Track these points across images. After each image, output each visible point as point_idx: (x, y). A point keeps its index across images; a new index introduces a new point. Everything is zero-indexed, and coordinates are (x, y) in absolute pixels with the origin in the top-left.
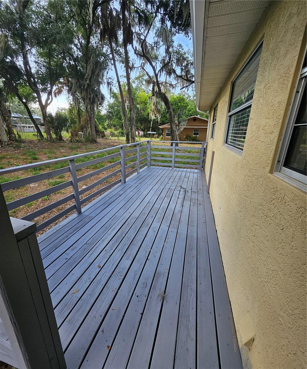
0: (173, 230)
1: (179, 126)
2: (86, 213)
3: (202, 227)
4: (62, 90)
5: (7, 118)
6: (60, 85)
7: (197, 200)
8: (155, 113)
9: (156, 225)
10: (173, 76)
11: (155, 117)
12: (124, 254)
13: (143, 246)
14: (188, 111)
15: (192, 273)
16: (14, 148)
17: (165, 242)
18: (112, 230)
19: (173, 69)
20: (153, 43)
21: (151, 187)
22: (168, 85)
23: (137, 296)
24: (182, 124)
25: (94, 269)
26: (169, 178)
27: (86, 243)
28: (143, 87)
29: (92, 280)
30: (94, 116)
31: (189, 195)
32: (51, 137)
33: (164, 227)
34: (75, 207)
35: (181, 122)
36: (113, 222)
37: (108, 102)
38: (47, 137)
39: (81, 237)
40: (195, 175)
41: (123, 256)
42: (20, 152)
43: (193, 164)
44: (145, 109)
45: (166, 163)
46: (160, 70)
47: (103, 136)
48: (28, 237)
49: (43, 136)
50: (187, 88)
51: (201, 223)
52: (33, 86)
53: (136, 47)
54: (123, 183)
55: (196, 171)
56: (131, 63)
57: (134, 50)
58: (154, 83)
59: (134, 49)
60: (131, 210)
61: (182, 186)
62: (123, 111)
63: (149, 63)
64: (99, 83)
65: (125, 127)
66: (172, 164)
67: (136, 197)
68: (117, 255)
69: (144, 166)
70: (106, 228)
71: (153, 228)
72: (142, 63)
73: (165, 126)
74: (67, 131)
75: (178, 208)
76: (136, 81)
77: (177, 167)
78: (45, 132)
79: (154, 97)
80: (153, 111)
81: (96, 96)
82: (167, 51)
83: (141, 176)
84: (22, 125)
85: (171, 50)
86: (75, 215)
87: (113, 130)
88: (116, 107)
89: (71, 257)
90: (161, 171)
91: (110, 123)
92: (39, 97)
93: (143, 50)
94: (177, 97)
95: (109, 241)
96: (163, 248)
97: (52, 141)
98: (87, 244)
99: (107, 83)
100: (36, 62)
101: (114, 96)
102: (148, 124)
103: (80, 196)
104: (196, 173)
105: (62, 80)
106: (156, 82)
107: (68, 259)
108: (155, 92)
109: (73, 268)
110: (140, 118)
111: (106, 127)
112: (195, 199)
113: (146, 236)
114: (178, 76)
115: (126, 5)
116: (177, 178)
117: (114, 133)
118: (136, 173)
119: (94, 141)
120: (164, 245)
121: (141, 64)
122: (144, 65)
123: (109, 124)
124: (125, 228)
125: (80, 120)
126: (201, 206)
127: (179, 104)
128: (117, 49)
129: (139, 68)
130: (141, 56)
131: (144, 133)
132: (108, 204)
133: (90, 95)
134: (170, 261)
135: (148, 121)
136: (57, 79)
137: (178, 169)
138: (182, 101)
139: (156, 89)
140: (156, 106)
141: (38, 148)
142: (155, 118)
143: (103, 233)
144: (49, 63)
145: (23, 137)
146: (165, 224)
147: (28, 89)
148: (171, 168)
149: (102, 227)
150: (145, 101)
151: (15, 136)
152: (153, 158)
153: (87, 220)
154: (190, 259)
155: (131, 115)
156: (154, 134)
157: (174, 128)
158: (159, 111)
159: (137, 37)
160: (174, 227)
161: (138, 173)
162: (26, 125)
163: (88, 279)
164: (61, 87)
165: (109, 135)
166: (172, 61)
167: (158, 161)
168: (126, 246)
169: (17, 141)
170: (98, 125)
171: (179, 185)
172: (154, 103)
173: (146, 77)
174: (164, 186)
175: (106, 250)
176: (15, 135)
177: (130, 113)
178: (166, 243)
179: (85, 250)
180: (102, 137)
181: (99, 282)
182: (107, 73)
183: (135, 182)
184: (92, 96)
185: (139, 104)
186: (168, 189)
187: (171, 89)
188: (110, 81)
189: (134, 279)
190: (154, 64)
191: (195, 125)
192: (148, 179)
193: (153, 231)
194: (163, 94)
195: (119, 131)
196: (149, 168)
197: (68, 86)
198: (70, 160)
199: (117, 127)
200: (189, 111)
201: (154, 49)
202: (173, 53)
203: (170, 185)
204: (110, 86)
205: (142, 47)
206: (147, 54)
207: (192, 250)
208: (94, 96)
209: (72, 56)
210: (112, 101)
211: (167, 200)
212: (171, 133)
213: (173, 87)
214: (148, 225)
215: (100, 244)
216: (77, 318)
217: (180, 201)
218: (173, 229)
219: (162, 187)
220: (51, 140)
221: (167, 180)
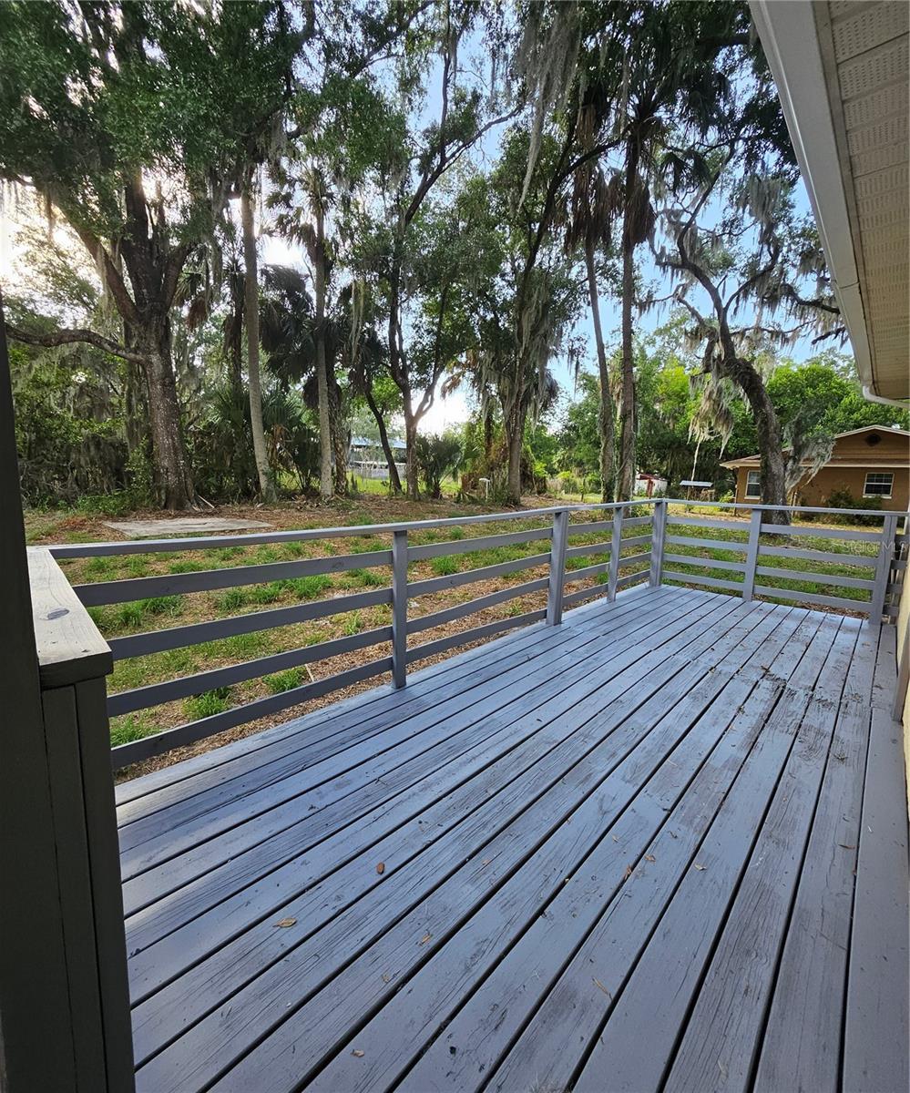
0: (682, 833)
1: (796, 461)
2: (417, 691)
3: (832, 864)
4: (460, 381)
5: (340, 446)
6: (456, 371)
7: (828, 740)
8: (710, 423)
9: (617, 789)
10: (785, 305)
11: (711, 434)
12: (470, 857)
13: (543, 856)
14: (844, 411)
15: (723, 1076)
16: (338, 510)
17: (632, 869)
18: (465, 762)
19: (785, 285)
20: (719, 227)
21: (641, 650)
22: (767, 335)
23: (453, 1050)
24: (814, 454)
25: (362, 872)
26: (723, 632)
27: (377, 780)
28: (680, 353)
29: (343, 906)
30: (522, 437)
31: (792, 707)
32: (416, 489)
33: (650, 807)
34: (389, 664)
35: (805, 446)
36: (476, 738)
37: (570, 400)
38: (408, 488)
39: (374, 757)
40: (845, 639)
41: (464, 863)
42: (345, 519)
43: (849, 593)
44: (678, 414)
45: (723, 582)
46: (738, 293)
47: (542, 490)
48: (78, 685)
49: (400, 486)
50: (840, 334)
51: (830, 844)
52: (399, 375)
53: (663, 249)
54: (552, 622)
55: (851, 621)
56: (646, 292)
57: (657, 256)
58: (712, 334)
59: (654, 252)
60: (546, 714)
61: (772, 671)
62: (602, 420)
63: (700, 284)
64: (545, 354)
65: (604, 465)
66: (747, 585)
67: (579, 674)
68: (446, 855)
69: (634, 582)
70: (451, 747)
71: (604, 796)
72: (678, 287)
73: (744, 462)
74: (455, 475)
75: (731, 748)
76: (658, 339)
77: (766, 598)
78: (406, 476)
79: (709, 376)
80: (706, 418)
81: (536, 386)
82: (767, 237)
83: (620, 611)
84: (368, 462)
85: (781, 230)
86: (388, 688)
87: (573, 475)
88: (590, 414)
89: (327, 806)
90: (696, 604)
91: (569, 457)
92: (407, 398)
93: (682, 252)
94: (802, 371)
95: (440, 794)
96: (618, 890)
97: (417, 498)
98: (379, 783)
99: (570, 351)
100: (415, 326)
101: (588, 383)
102: (686, 458)
103: (408, 637)
104: (851, 630)
105: (463, 359)
106: (719, 330)
107: (317, 810)
108: (714, 360)
109: (314, 842)
110: (660, 440)
111: (556, 467)
112: (819, 733)
113: (566, 818)
114: (803, 305)
115: (639, 149)
116: (759, 635)
117: (575, 484)
118: (604, 600)
119: (513, 503)
120: (624, 881)
121: (677, 290)
122: (685, 290)
123: (564, 459)
124: (508, 767)
125: (488, 450)
126: (842, 768)
127: (809, 391)
128: (610, 263)
129: (669, 301)
130: (675, 266)
131: (669, 484)
132: (484, 677)
133: (520, 385)
134: (632, 960)
135: (686, 449)
136: (450, 357)
137: (768, 606)
138: (820, 382)
139: (718, 350)
140: (717, 403)
141: (383, 513)
142: (708, 437)
143: (436, 762)
144: (440, 325)
145: (361, 488)
146: (657, 798)
147: (390, 385)
148: (739, 600)
149: (439, 743)
150: (683, 390)
151: (347, 485)
152: (670, 557)
153: (410, 709)
154: (728, 996)
155: (627, 430)
156: (699, 489)
157: (776, 468)
158: (725, 416)
159: (670, 222)
160: (691, 822)
161: (611, 600)
162: (375, 463)
163: (334, 896)
164: (459, 375)
165: (559, 488)
166: (785, 261)
167: (699, 570)
168: (485, 832)
169: (347, 495)
170: (533, 461)
171: (755, 664)
172: (711, 393)
173: (691, 325)
174: (694, 655)
175: (420, 822)
176: (347, 482)
177: (623, 426)
178: (637, 877)
179: (370, 798)
180: (539, 493)
181: (356, 926)
182: (573, 326)
183: (593, 625)
184: (524, 387)
185: (661, 401)
186: (705, 668)
187: (778, 346)
188: (576, 345)
189: (468, 969)
190: (715, 282)
191: (869, 457)
192: (640, 623)
193: (601, 808)
194: (741, 362)
195: (589, 478)
196: (655, 589)
197: (474, 370)
198: (396, 533)
199: (586, 467)
200: (852, 412)
201: (722, 241)
202: (792, 238)
203: (716, 656)
204: (575, 358)
205: (680, 244)
206: (695, 257)
207: (748, 953)
208: (529, 386)
209: (493, 300)
210: (580, 397)
211: (689, 708)
212: (766, 486)
213: (786, 340)
214: (587, 779)
215: (414, 794)
216: (248, 1020)
217: (744, 726)
218: (684, 828)
219: (682, 658)
220: (415, 497)
221: (709, 637)
